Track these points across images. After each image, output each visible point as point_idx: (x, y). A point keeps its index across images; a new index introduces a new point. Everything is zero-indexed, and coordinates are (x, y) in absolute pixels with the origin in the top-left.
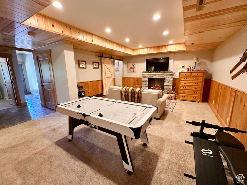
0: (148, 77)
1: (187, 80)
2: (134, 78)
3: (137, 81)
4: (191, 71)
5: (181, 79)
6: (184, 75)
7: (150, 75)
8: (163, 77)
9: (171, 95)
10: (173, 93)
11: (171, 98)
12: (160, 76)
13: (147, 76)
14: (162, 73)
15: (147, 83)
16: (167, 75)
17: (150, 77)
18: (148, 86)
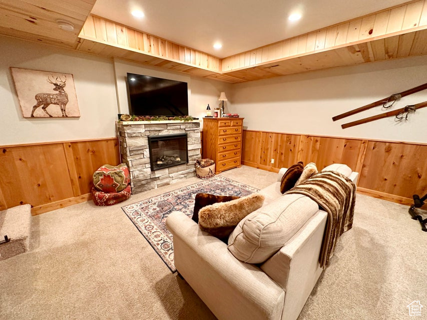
0: (148, 133)
1: (227, 133)
2: (74, 143)
3: (93, 152)
4: (222, 116)
5: (220, 132)
6: (223, 124)
7: (153, 129)
8: (183, 132)
9: (210, 167)
10: (211, 164)
11: (210, 174)
12: (177, 129)
13: (142, 130)
14: (183, 121)
15: (147, 152)
16: (191, 125)
17: (152, 135)
18: (148, 160)
